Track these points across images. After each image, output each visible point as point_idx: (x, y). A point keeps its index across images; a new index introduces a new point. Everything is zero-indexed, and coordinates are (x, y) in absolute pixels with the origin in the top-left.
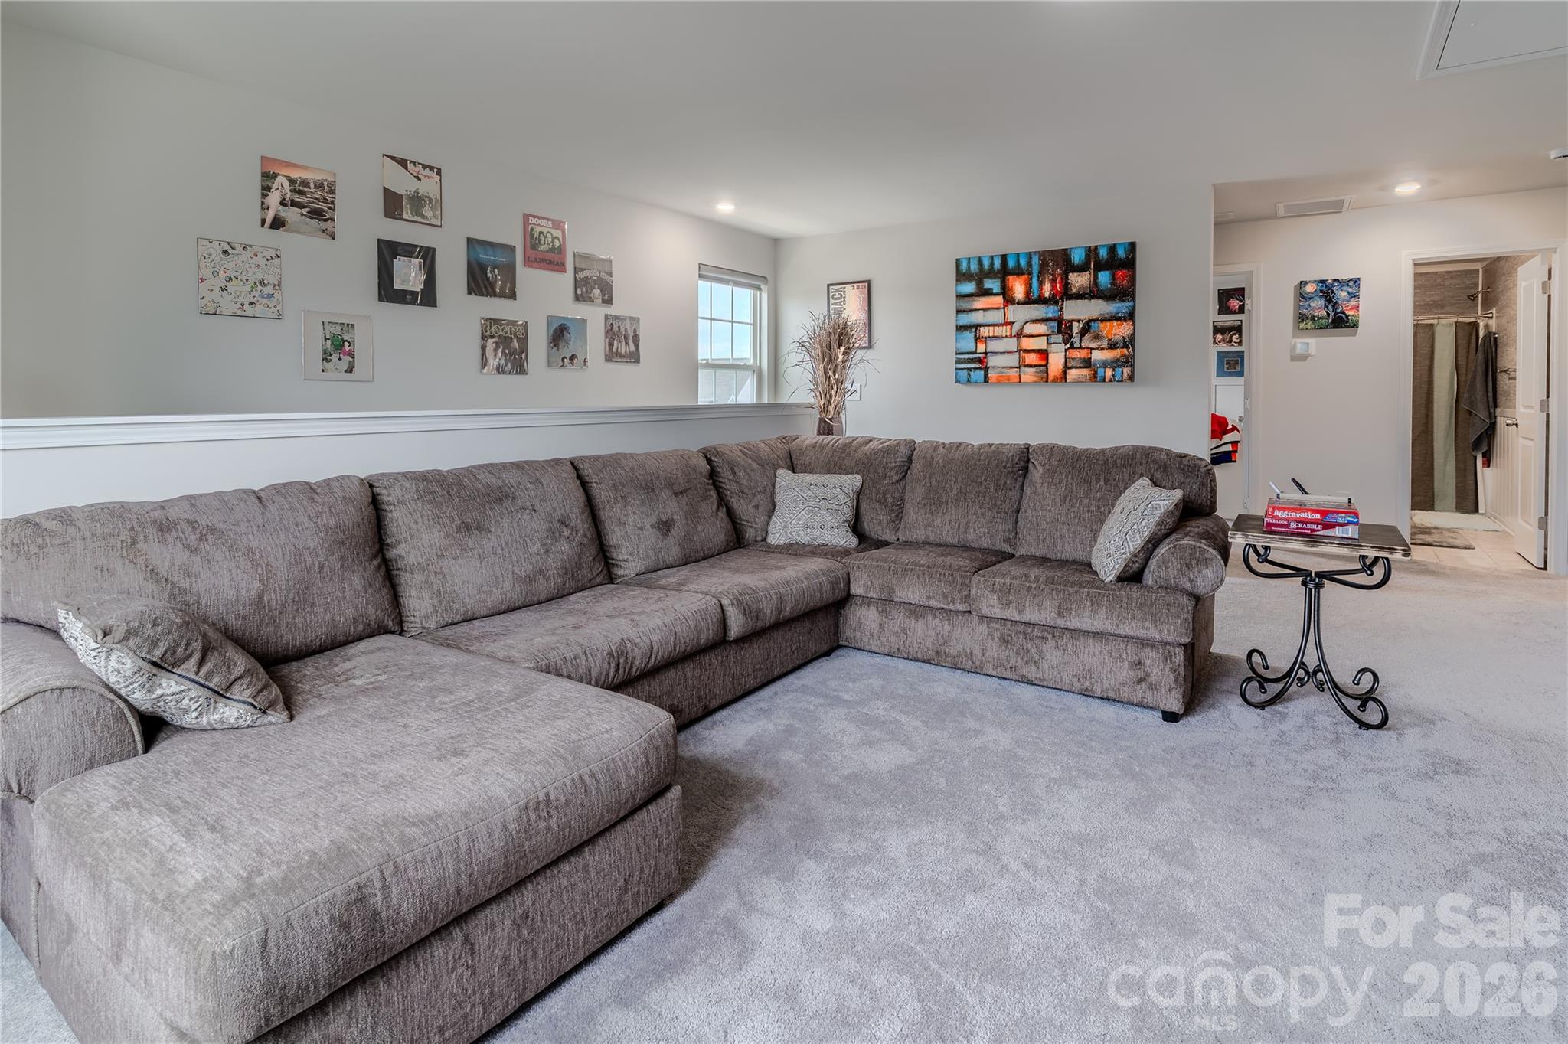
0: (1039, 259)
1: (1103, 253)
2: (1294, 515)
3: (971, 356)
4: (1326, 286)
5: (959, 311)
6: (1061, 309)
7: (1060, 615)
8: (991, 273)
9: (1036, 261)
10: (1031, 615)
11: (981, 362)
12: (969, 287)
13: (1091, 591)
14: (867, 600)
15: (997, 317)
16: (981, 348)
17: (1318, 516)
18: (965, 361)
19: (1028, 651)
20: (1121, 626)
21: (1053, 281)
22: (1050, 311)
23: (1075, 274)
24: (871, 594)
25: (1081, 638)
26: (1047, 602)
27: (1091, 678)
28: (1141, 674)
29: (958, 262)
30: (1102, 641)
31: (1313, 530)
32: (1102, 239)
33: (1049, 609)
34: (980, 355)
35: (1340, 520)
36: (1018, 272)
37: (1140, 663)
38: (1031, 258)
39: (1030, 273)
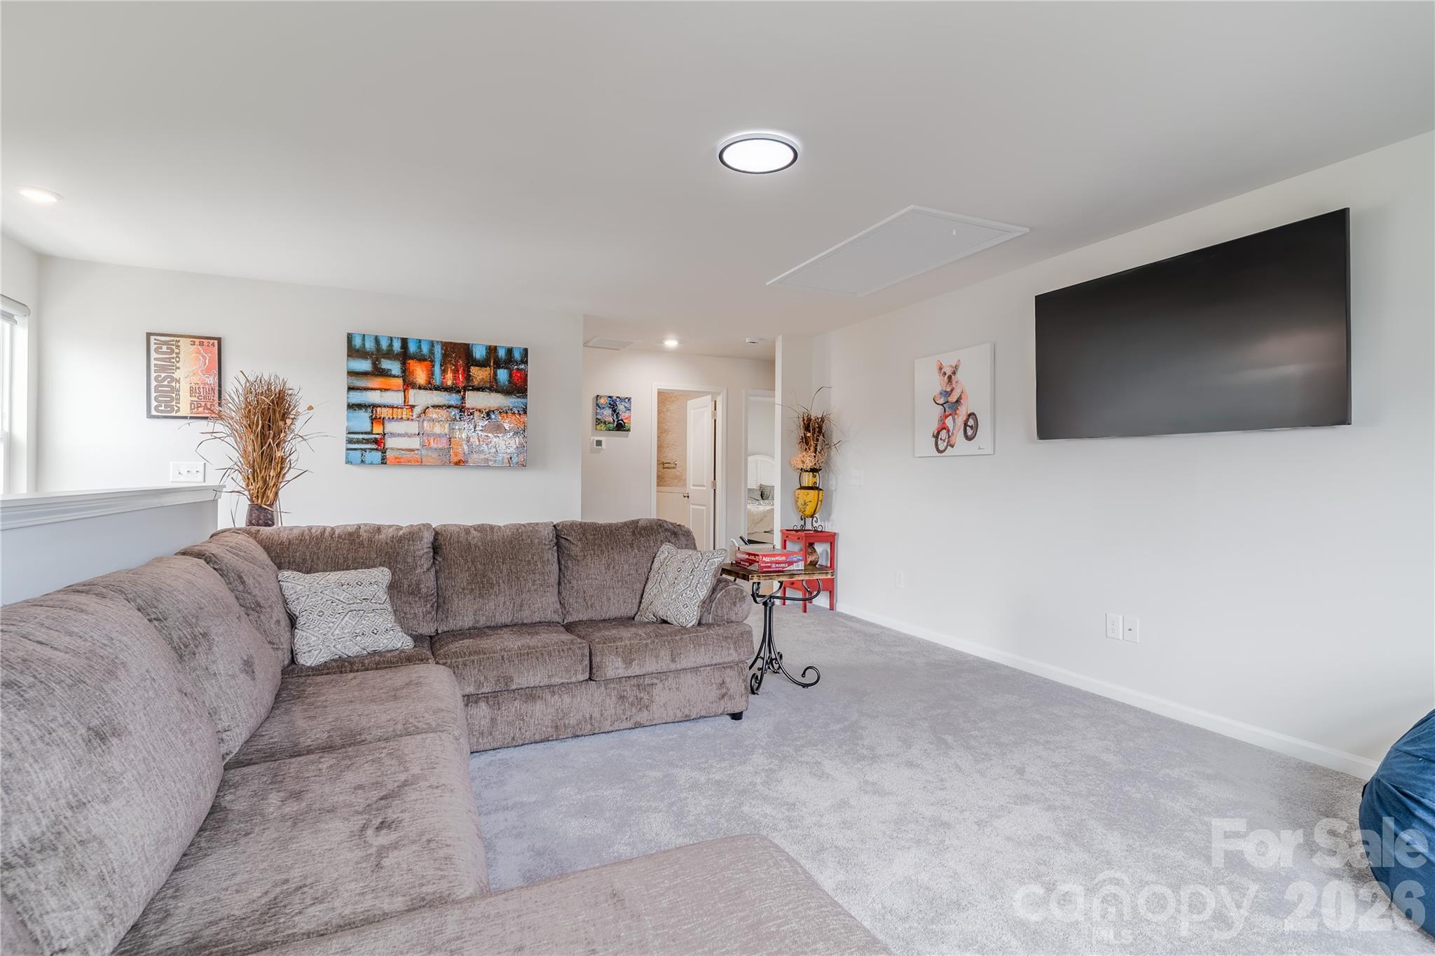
0: (442, 349)
1: (502, 353)
2: (773, 559)
3: (366, 436)
4: (613, 401)
5: (350, 389)
6: (463, 398)
7: (673, 660)
8: (389, 354)
9: (438, 351)
10: (651, 666)
11: (379, 443)
12: (365, 365)
13: (691, 635)
14: (474, 698)
15: (396, 398)
16: (378, 429)
17: (784, 558)
18: (358, 442)
19: (641, 699)
20: (714, 657)
21: (456, 372)
22: (453, 399)
23: (477, 368)
24: (485, 690)
25: (682, 675)
26: (662, 653)
27: (690, 706)
28: (724, 690)
29: (350, 338)
30: (696, 674)
31: (784, 568)
32: (503, 342)
33: (665, 658)
34: (377, 436)
35: (795, 559)
36: (421, 359)
37: (723, 682)
38: (433, 346)
39: (432, 361)
